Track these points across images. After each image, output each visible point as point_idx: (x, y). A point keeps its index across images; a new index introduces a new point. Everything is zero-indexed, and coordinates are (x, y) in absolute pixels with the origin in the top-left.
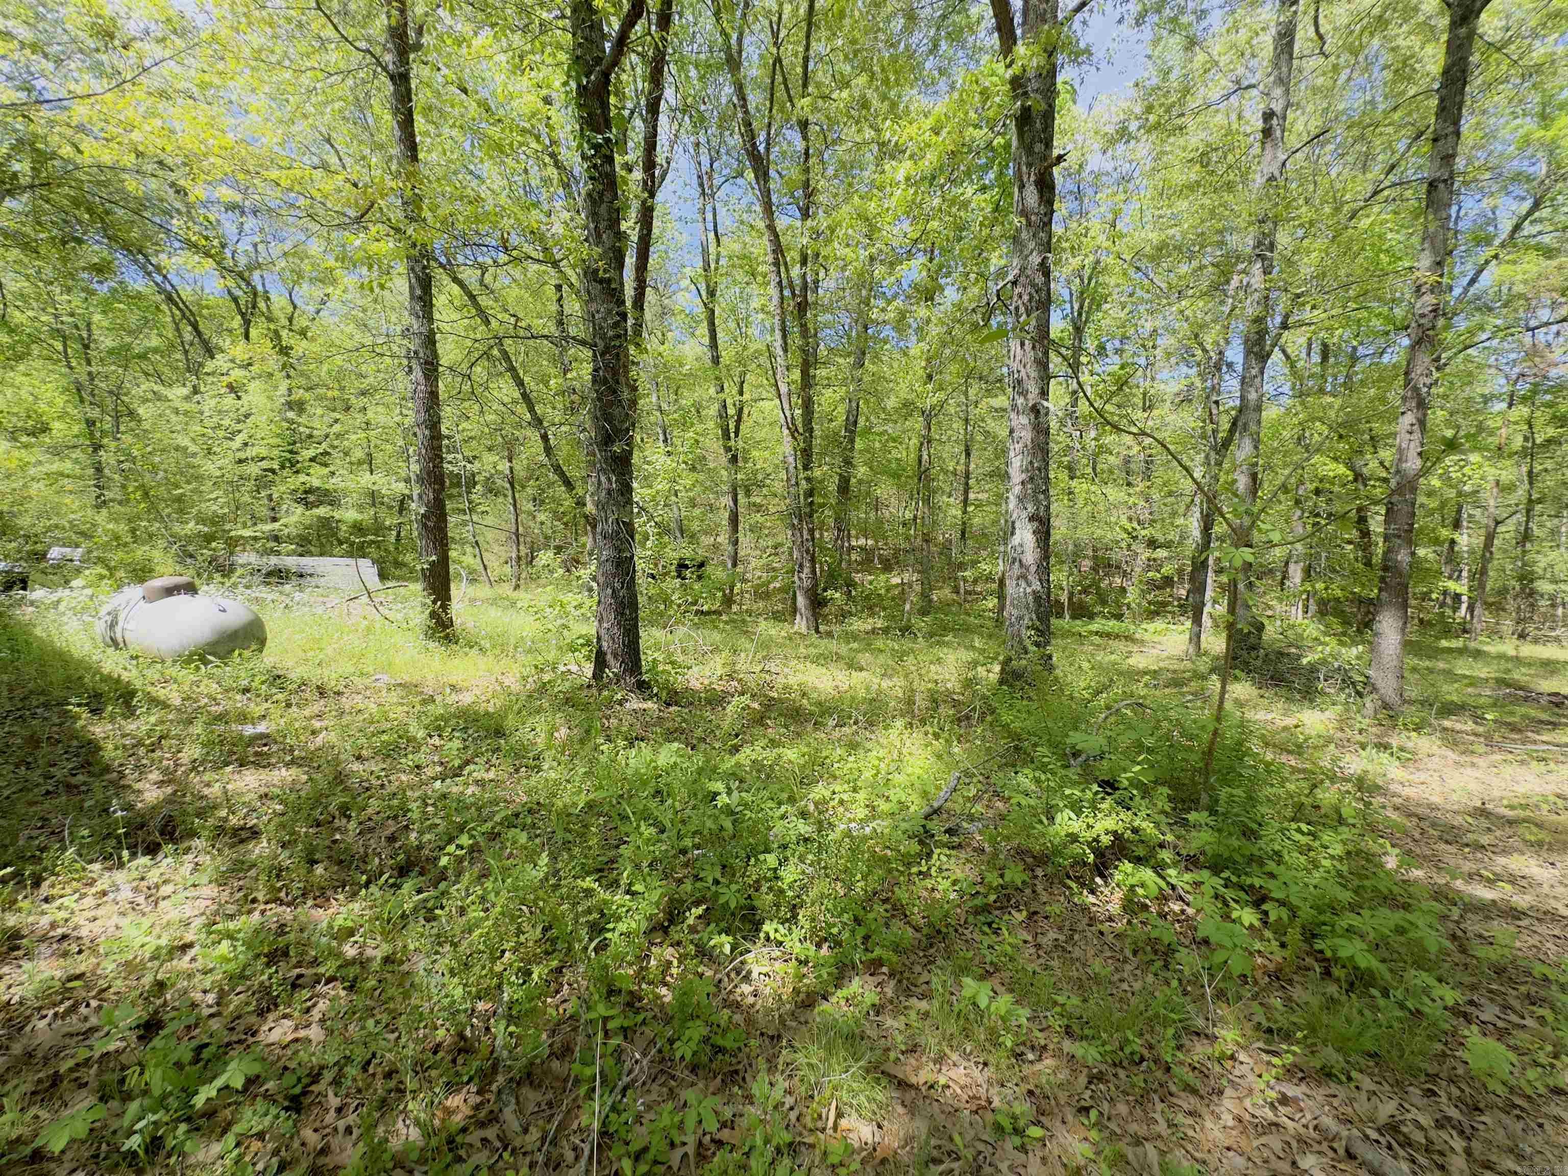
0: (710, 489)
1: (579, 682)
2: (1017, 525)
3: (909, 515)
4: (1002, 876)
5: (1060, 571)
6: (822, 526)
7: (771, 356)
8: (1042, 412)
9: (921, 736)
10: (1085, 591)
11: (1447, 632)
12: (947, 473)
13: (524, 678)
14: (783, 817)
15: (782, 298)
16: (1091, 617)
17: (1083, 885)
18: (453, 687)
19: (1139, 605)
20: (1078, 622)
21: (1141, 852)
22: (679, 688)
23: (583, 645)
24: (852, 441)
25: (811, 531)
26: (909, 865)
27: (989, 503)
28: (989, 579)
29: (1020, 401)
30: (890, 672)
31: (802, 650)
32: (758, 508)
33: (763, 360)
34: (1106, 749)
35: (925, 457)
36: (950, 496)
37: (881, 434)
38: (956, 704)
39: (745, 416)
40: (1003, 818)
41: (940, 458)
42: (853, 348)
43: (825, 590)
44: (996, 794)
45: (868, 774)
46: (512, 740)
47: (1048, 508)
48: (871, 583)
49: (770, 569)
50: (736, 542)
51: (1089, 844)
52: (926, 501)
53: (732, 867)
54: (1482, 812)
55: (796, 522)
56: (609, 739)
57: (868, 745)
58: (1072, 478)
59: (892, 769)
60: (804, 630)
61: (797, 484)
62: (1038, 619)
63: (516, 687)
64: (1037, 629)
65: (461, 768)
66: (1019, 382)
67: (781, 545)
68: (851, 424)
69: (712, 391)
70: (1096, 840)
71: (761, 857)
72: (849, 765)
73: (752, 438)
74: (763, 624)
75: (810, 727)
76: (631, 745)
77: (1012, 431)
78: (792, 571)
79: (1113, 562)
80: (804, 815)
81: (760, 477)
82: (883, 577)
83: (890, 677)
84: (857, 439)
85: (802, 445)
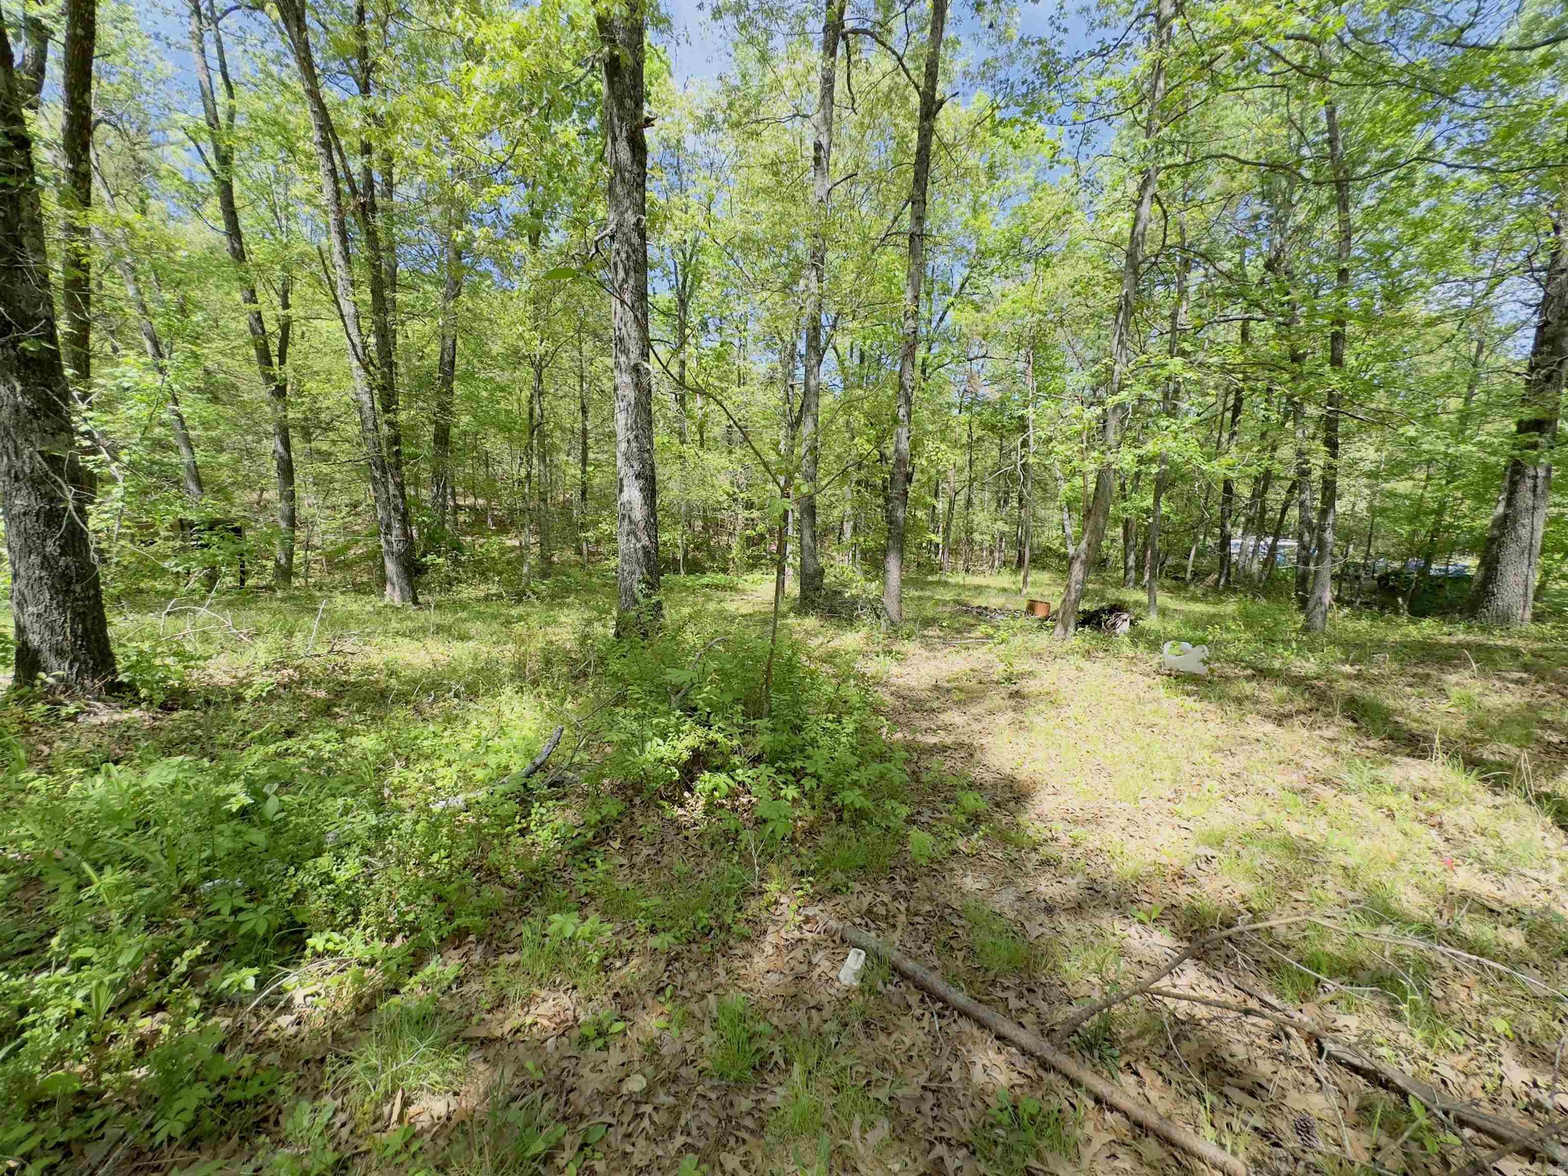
2: (625, 482)
5: (675, 530)
6: (415, 480)
7: (327, 264)
8: (643, 371)
9: (533, 697)
11: (932, 571)
14: (346, 813)
15: (338, 193)
16: (703, 571)
17: (673, 802)
19: (741, 559)
20: (692, 577)
21: (716, 760)
22: (193, 686)
24: (449, 384)
25: (400, 486)
27: (609, 464)
29: (623, 359)
31: (394, 625)
35: (537, 411)
36: (568, 454)
37: (487, 381)
38: (571, 662)
39: (294, 336)
41: (554, 414)
42: (444, 276)
43: (424, 555)
47: (652, 467)
51: (675, 764)
52: (541, 458)
53: (261, 887)
54: (936, 688)
55: (377, 475)
57: (469, 716)
60: (398, 602)
61: (376, 428)
62: (649, 573)
64: (647, 583)
66: (621, 340)
68: (448, 366)
70: (680, 759)
71: (308, 864)
73: (308, 367)
76: (95, 772)
77: (617, 389)
78: (378, 534)
79: (720, 522)
81: (324, 418)
82: (496, 539)
84: (455, 383)
85: (380, 382)
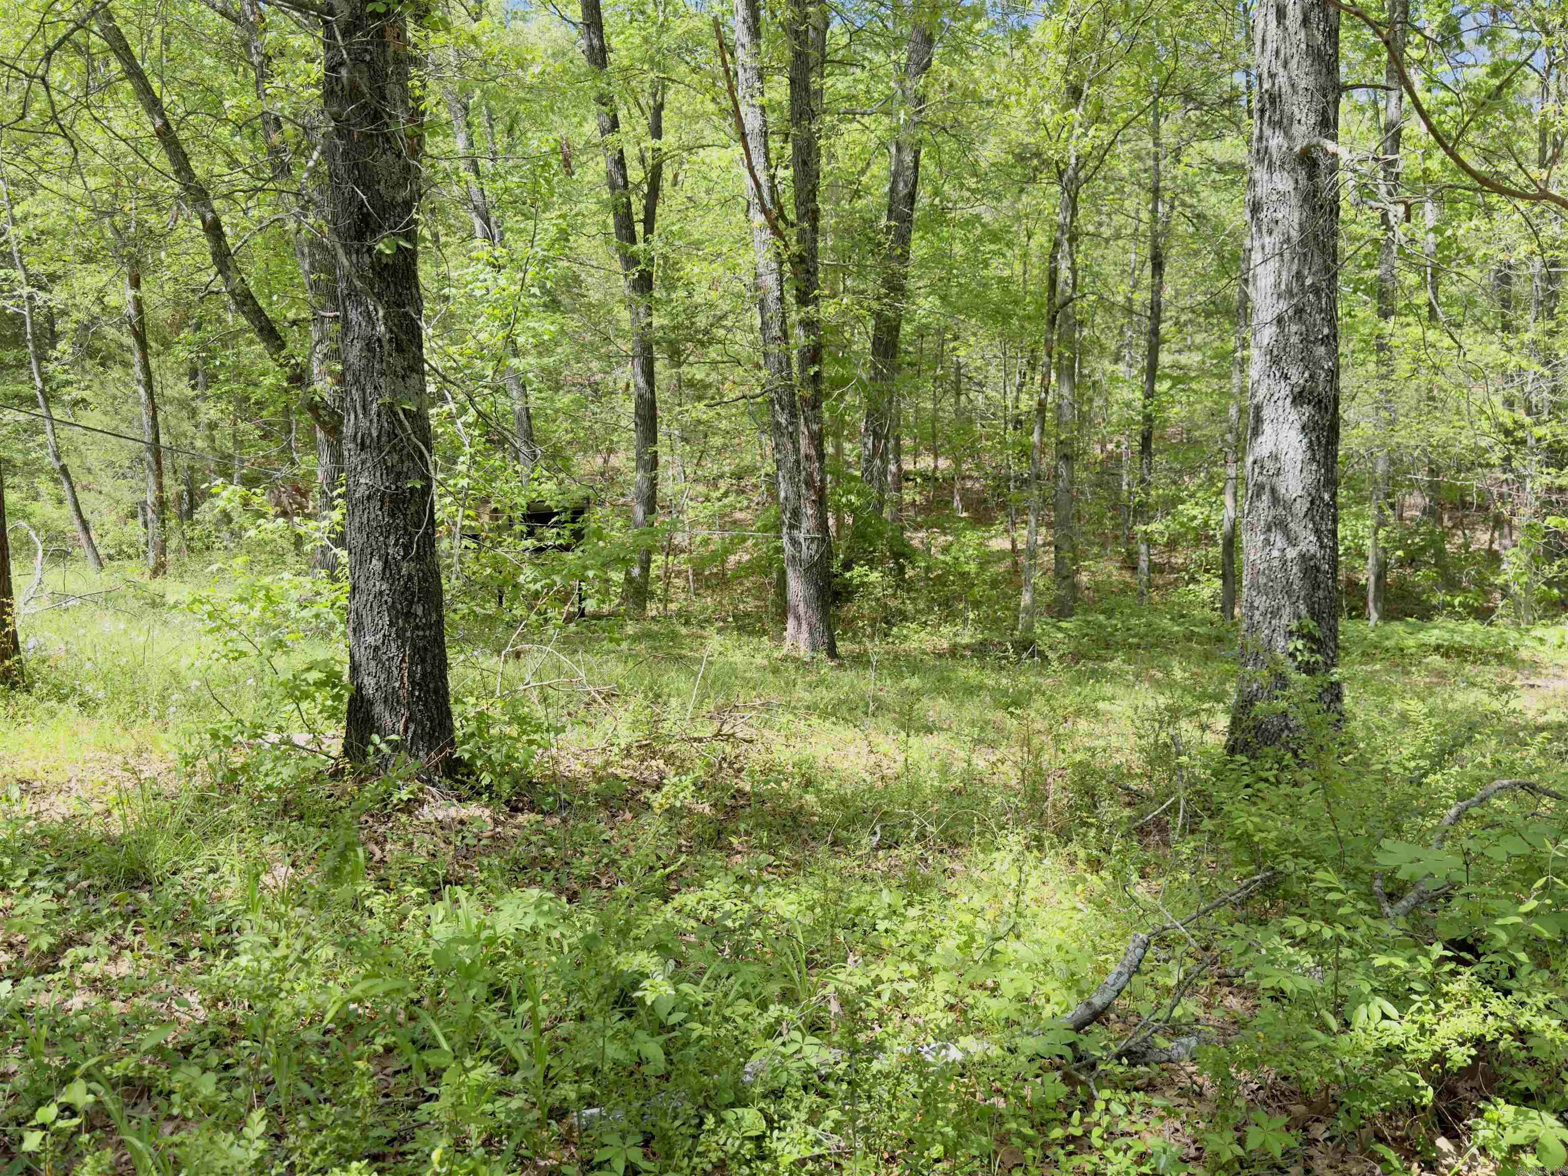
0: (593, 348)
1: (311, 763)
2: (1267, 413)
3: (1027, 403)
4: (1241, 1142)
5: (1357, 516)
6: (839, 427)
7: (725, 48)
8: (1324, 162)
9: (1063, 863)
10: (1412, 560)
12: (1111, 308)
13: (189, 760)
14: (772, 1032)
16: (1426, 613)
17: (1409, 1155)
18: (26, 785)
19: (1528, 588)
20: (1398, 627)
21: (1530, 1081)
22: (535, 772)
23: (320, 685)
24: (903, 239)
25: (817, 439)
26: (1042, 1126)
27: (1203, 372)
28: (1203, 537)
29: (1276, 141)
30: (991, 735)
31: (802, 694)
32: (699, 390)
33: (706, 56)
34: (1461, 877)
35: (1064, 274)
36: (1117, 359)
37: (968, 223)
38: (1134, 798)
39: (666, 185)
40: (1239, 1024)
41: (1096, 276)
42: (906, 30)
43: (847, 566)
44: (1225, 980)
45: (950, 944)
46: (168, 893)
47: (1334, 375)
48: (946, 550)
49: (725, 521)
50: (654, 463)
51: (1425, 1069)
52: (1067, 372)
53: (665, 1137)
55: (783, 419)
56: (384, 885)
57: (951, 885)
58: (1385, 315)
59: (1002, 929)
60: (804, 653)
61: (785, 335)
62: (1313, 614)
63: (169, 784)
64: (1309, 637)
65: (55, 953)
66: (1274, 99)
67: (751, 470)
68: (902, 202)
69: (591, 128)
70: (1440, 1057)
71: (729, 1115)
72: (910, 926)
73: (683, 233)
74: (715, 642)
75: (822, 851)
76: (435, 894)
77: (1256, 208)
78: (776, 527)
79: (1473, 498)
80: (815, 1027)
81: (702, 321)
82: (971, 537)
83: (993, 745)
84: (915, 236)
85: (794, 248)
